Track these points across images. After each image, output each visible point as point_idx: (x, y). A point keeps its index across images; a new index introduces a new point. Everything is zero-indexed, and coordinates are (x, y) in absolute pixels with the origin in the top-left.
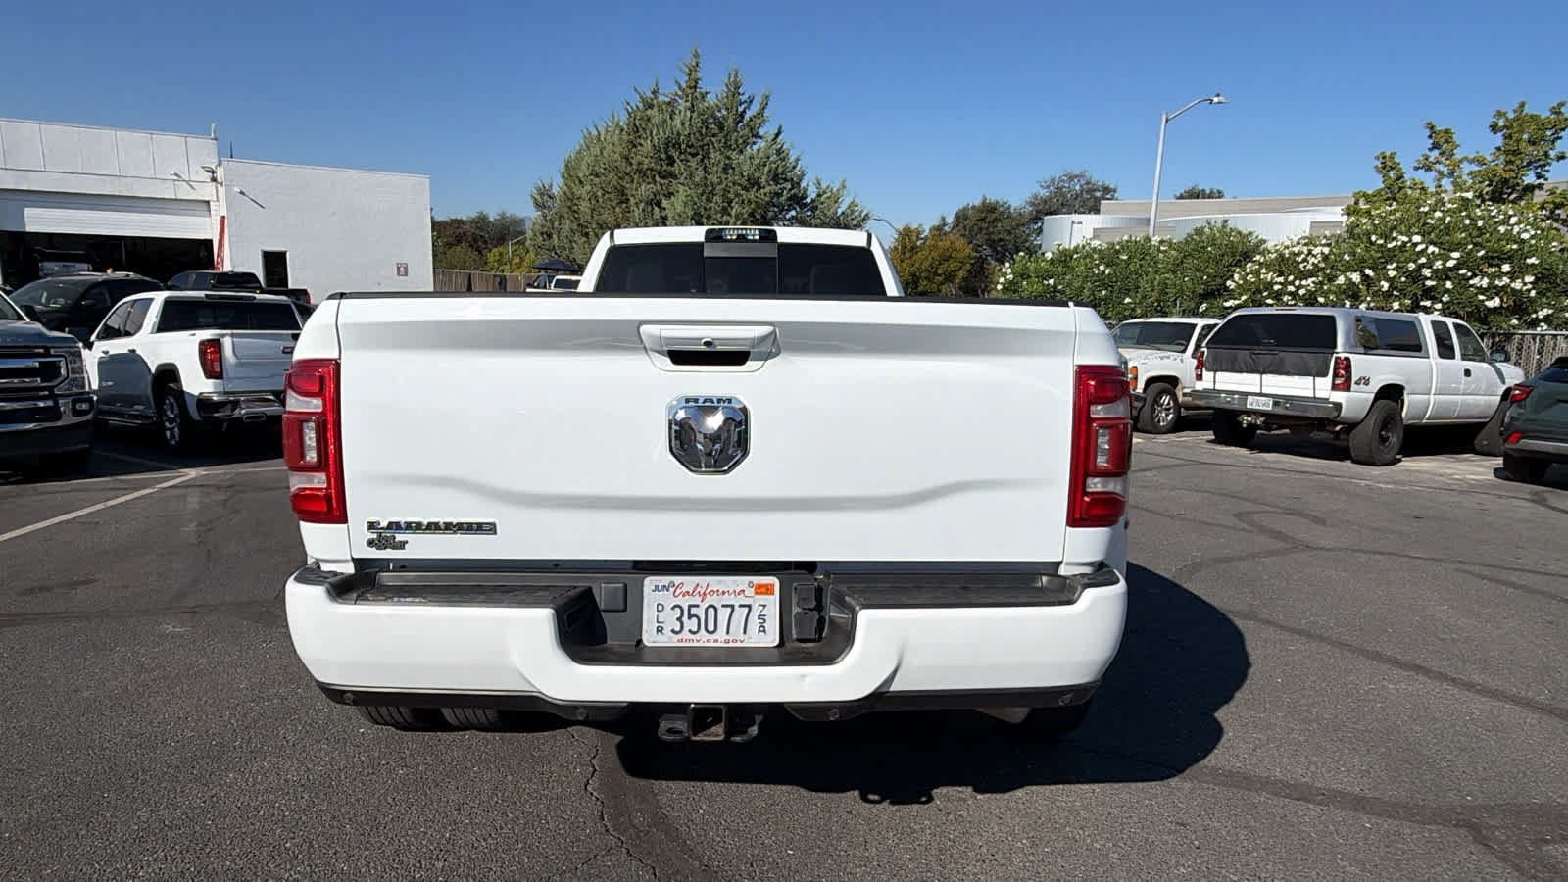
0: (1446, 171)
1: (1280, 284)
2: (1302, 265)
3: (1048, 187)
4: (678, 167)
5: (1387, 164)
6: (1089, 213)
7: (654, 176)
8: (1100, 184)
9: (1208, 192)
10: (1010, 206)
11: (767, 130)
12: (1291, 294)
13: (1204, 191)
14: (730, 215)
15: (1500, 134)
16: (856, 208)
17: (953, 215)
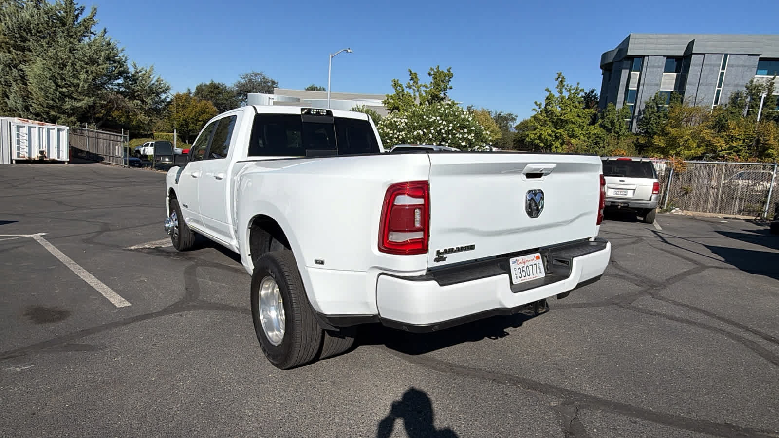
0: (416, 89)
1: (392, 134)
2: (399, 126)
3: (244, 78)
4: (31, 44)
5: (396, 84)
6: (266, 93)
7: (9, 48)
8: (270, 79)
9: (319, 88)
10: (226, 87)
11: (96, 29)
12: (396, 138)
13: (317, 87)
14: (79, 79)
15: (431, 77)
16: (162, 82)
17: (195, 88)
